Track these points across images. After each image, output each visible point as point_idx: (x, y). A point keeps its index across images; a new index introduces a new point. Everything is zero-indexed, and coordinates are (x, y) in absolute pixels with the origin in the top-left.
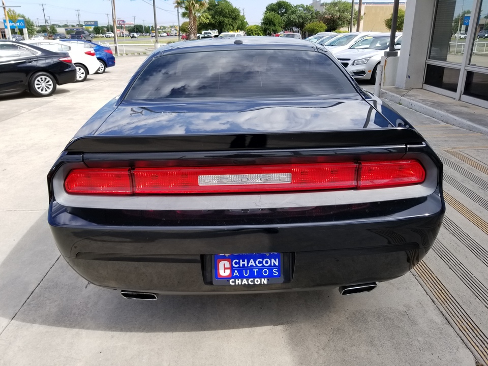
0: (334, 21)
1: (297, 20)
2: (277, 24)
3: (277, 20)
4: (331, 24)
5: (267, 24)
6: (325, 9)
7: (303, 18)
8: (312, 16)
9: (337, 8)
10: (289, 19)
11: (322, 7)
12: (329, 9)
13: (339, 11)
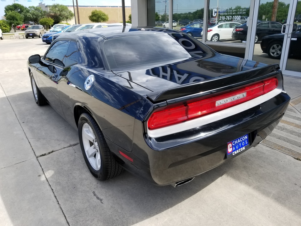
0: (57, 17)
1: (32, 17)
2: (19, 19)
3: (18, 17)
4: (56, 19)
5: (11, 20)
6: (50, 9)
7: (35, 15)
8: (42, 14)
9: (57, 9)
10: (26, 16)
11: (47, 8)
12: (52, 10)
13: (59, 10)
